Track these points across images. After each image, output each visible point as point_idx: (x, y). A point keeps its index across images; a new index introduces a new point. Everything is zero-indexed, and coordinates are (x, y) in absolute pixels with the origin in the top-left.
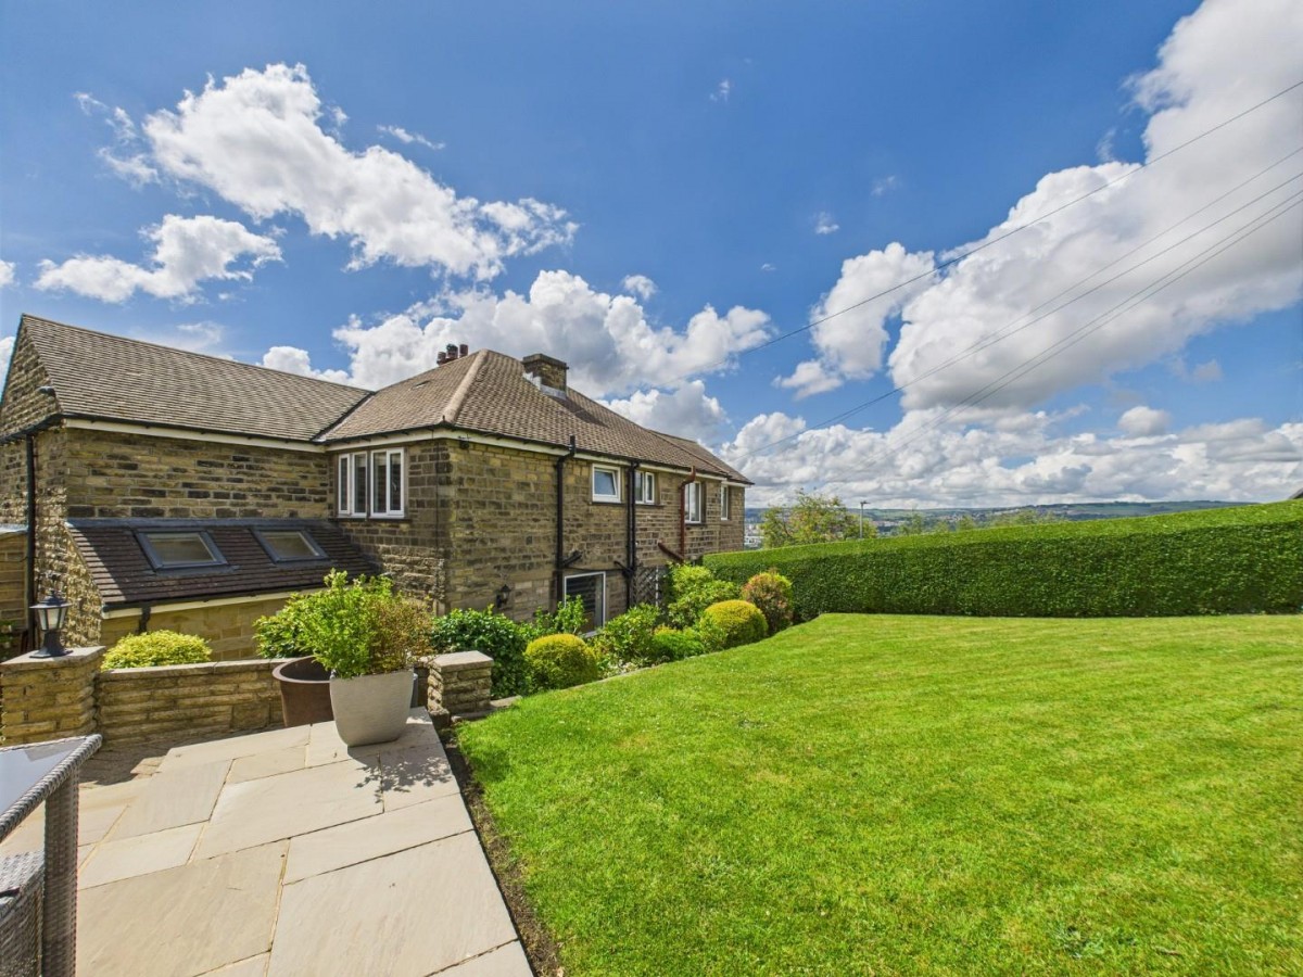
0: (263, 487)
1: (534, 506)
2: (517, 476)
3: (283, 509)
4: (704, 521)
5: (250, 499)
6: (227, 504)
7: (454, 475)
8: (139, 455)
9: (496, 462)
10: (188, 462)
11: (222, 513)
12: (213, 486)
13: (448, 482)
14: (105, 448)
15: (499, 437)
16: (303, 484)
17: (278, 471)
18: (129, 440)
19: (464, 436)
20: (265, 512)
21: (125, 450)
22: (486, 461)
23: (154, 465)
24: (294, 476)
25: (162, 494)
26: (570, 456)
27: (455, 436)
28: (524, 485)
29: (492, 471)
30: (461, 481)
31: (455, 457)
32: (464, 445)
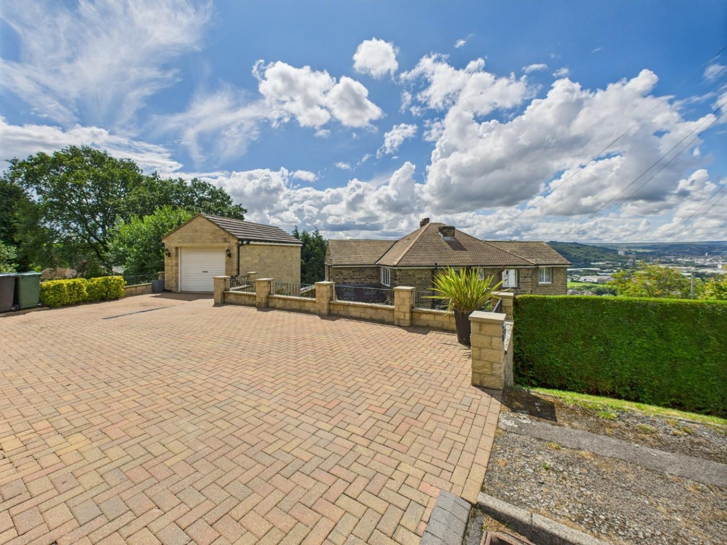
0: (365, 276)
1: (424, 284)
2: (418, 276)
3: (369, 281)
4: (518, 286)
5: (362, 279)
6: (358, 281)
7: (398, 278)
8: (343, 271)
9: (411, 273)
10: (351, 272)
11: (357, 283)
12: (355, 277)
13: (396, 280)
14: (338, 270)
15: (410, 266)
16: (373, 275)
17: (368, 272)
18: (341, 268)
19: (400, 268)
20: (365, 282)
21: (341, 270)
22: (407, 273)
23: (345, 273)
24: (371, 273)
25: (346, 279)
26: (436, 269)
27: (397, 268)
28: (420, 278)
29: (409, 276)
30: (400, 279)
31: (398, 273)
32: (400, 270)
